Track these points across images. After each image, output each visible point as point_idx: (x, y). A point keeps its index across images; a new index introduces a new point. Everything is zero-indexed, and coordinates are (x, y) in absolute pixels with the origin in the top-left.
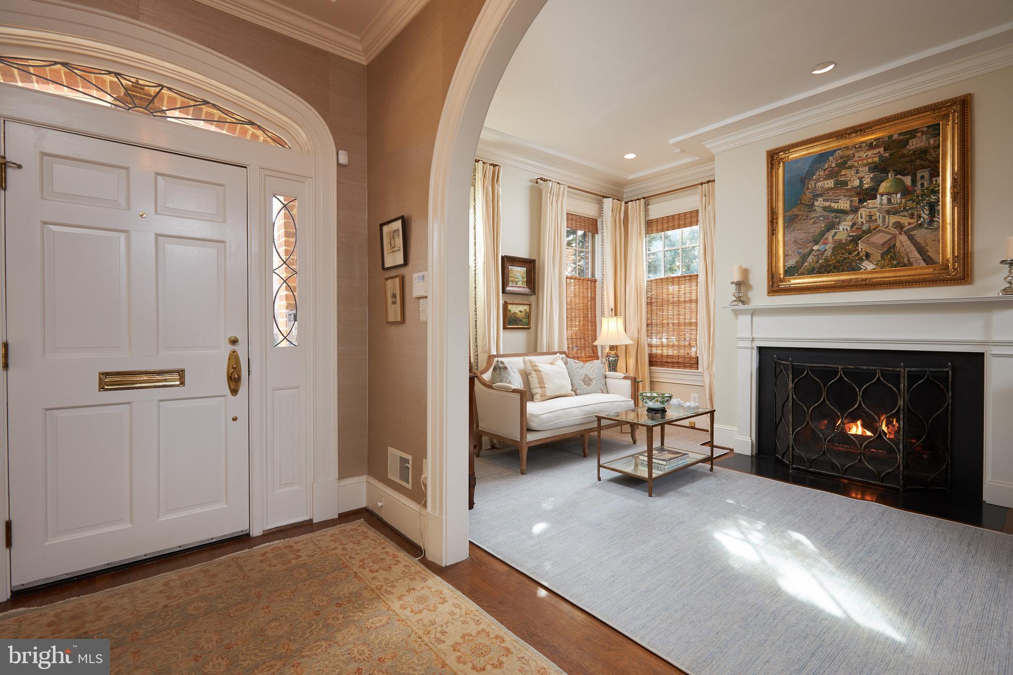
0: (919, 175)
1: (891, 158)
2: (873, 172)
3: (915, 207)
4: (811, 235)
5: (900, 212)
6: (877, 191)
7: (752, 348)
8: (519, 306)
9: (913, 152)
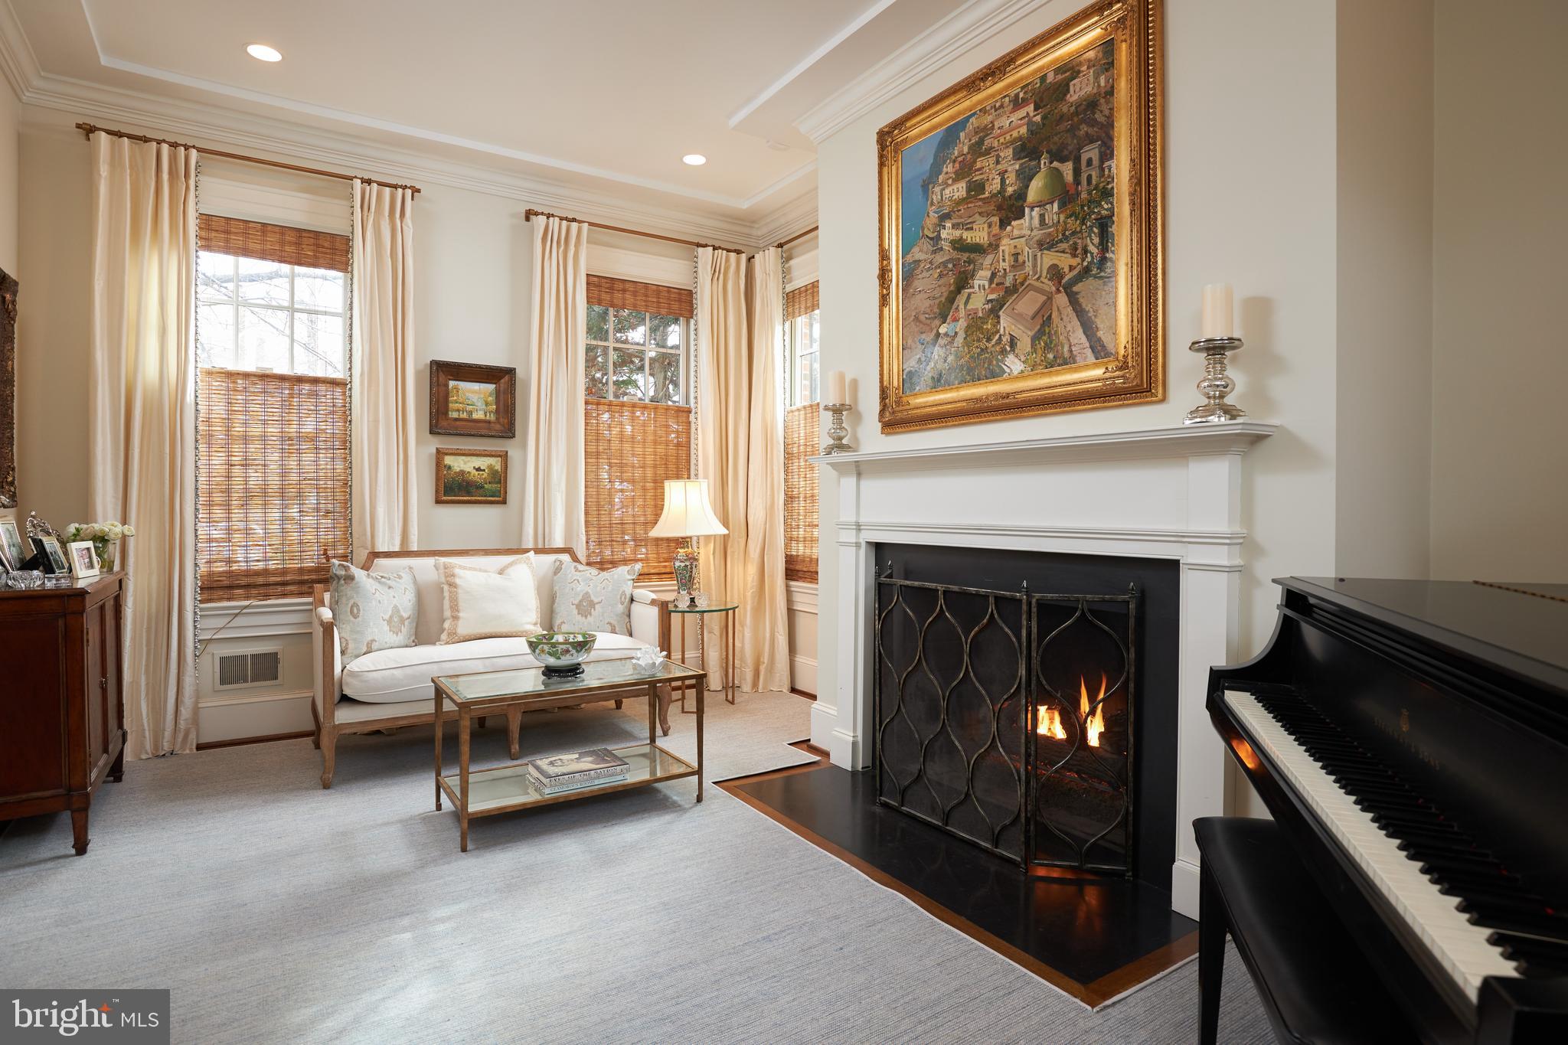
0: (1084, 158)
1: (1044, 125)
2: (1018, 159)
3: (1078, 229)
4: (937, 301)
5: (1057, 243)
6: (1025, 201)
7: (858, 545)
8: (474, 458)
9: (1076, 108)
